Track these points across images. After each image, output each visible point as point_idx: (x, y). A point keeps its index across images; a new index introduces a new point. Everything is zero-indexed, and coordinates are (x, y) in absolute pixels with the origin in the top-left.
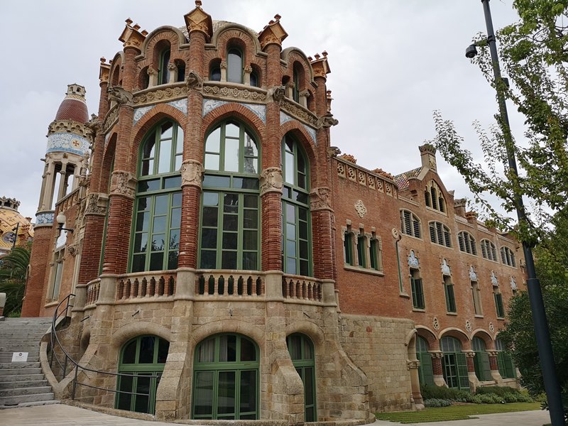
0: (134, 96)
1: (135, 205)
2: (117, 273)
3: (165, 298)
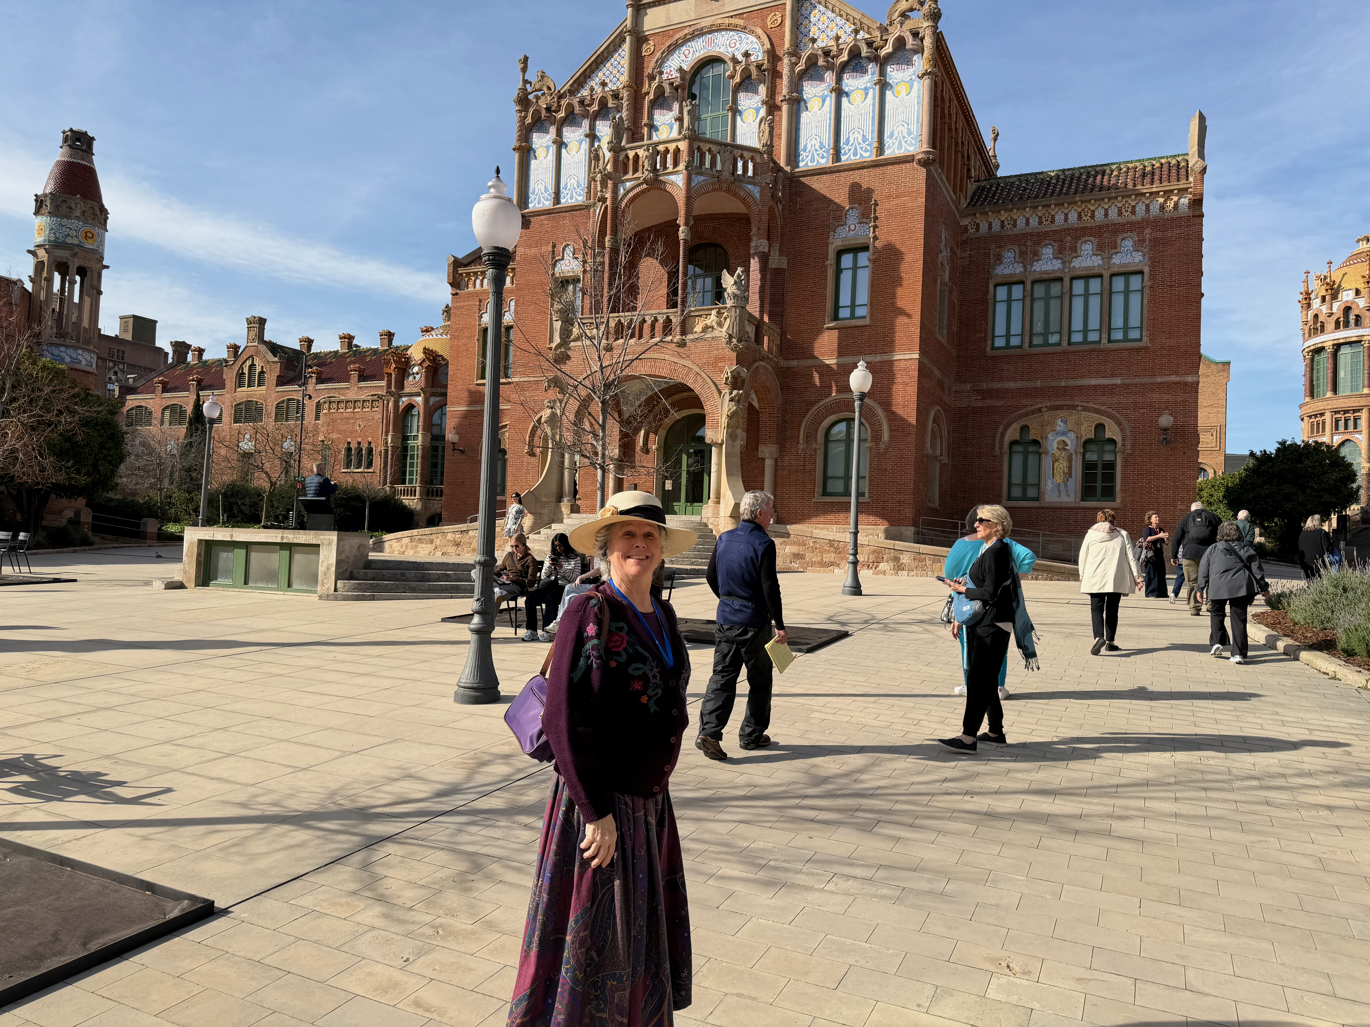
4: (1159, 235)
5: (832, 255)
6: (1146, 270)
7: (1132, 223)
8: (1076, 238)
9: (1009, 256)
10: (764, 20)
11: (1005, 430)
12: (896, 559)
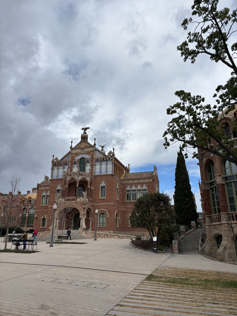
0: (201, 155)
1: (210, 191)
2: (209, 215)
3: (218, 223)
4: (149, 184)
5: (100, 188)
6: (147, 190)
7: (145, 182)
8: (138, 184)
9: (128, 187)
10: (91, 153)
11: (129, 213)
12: (107, 236)
